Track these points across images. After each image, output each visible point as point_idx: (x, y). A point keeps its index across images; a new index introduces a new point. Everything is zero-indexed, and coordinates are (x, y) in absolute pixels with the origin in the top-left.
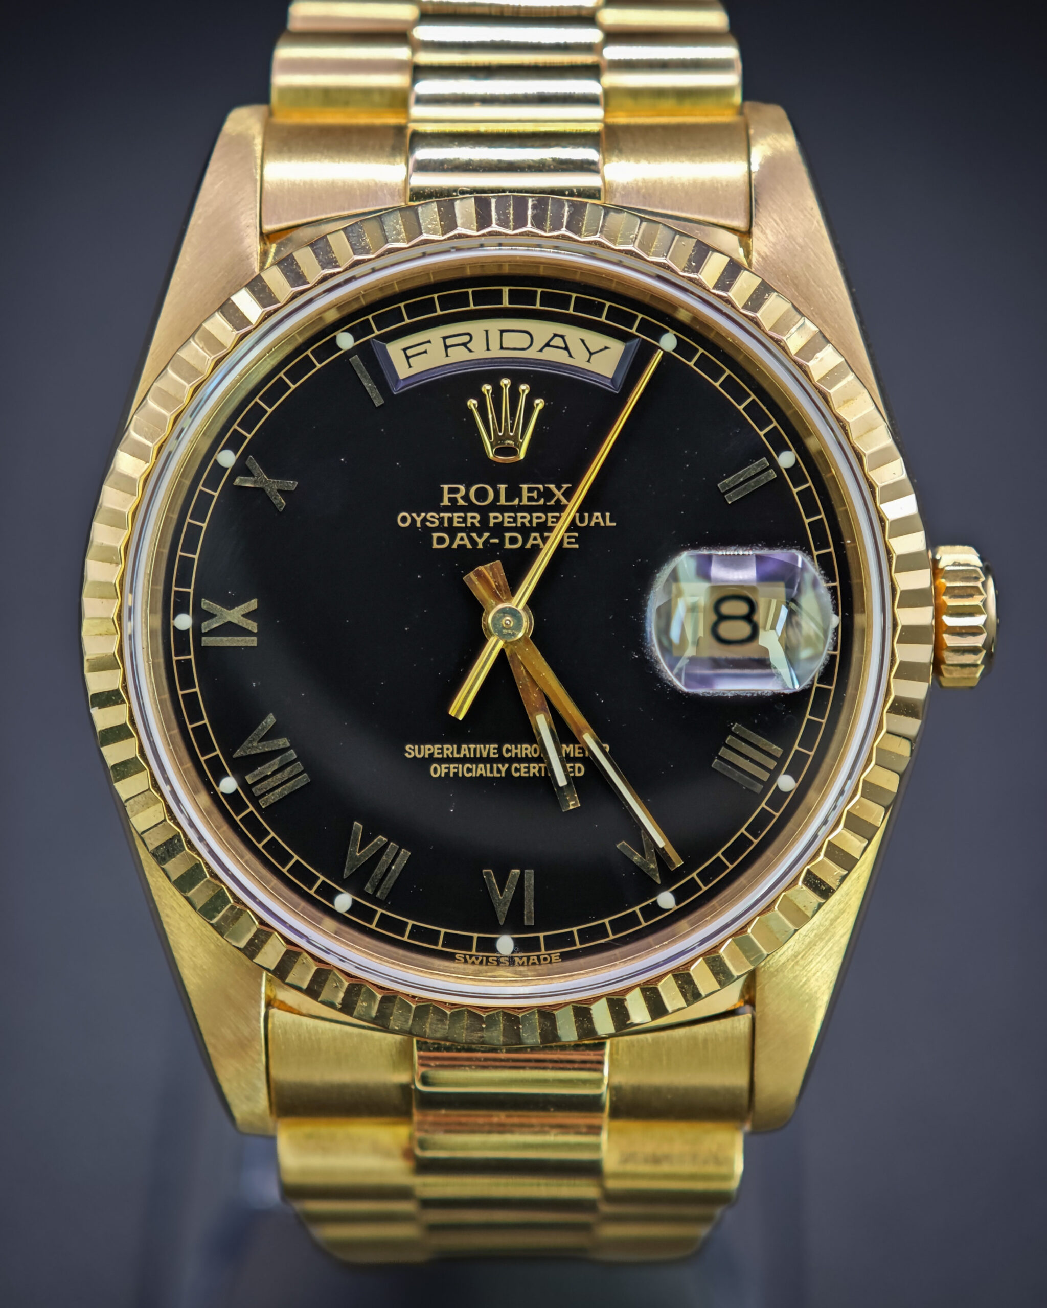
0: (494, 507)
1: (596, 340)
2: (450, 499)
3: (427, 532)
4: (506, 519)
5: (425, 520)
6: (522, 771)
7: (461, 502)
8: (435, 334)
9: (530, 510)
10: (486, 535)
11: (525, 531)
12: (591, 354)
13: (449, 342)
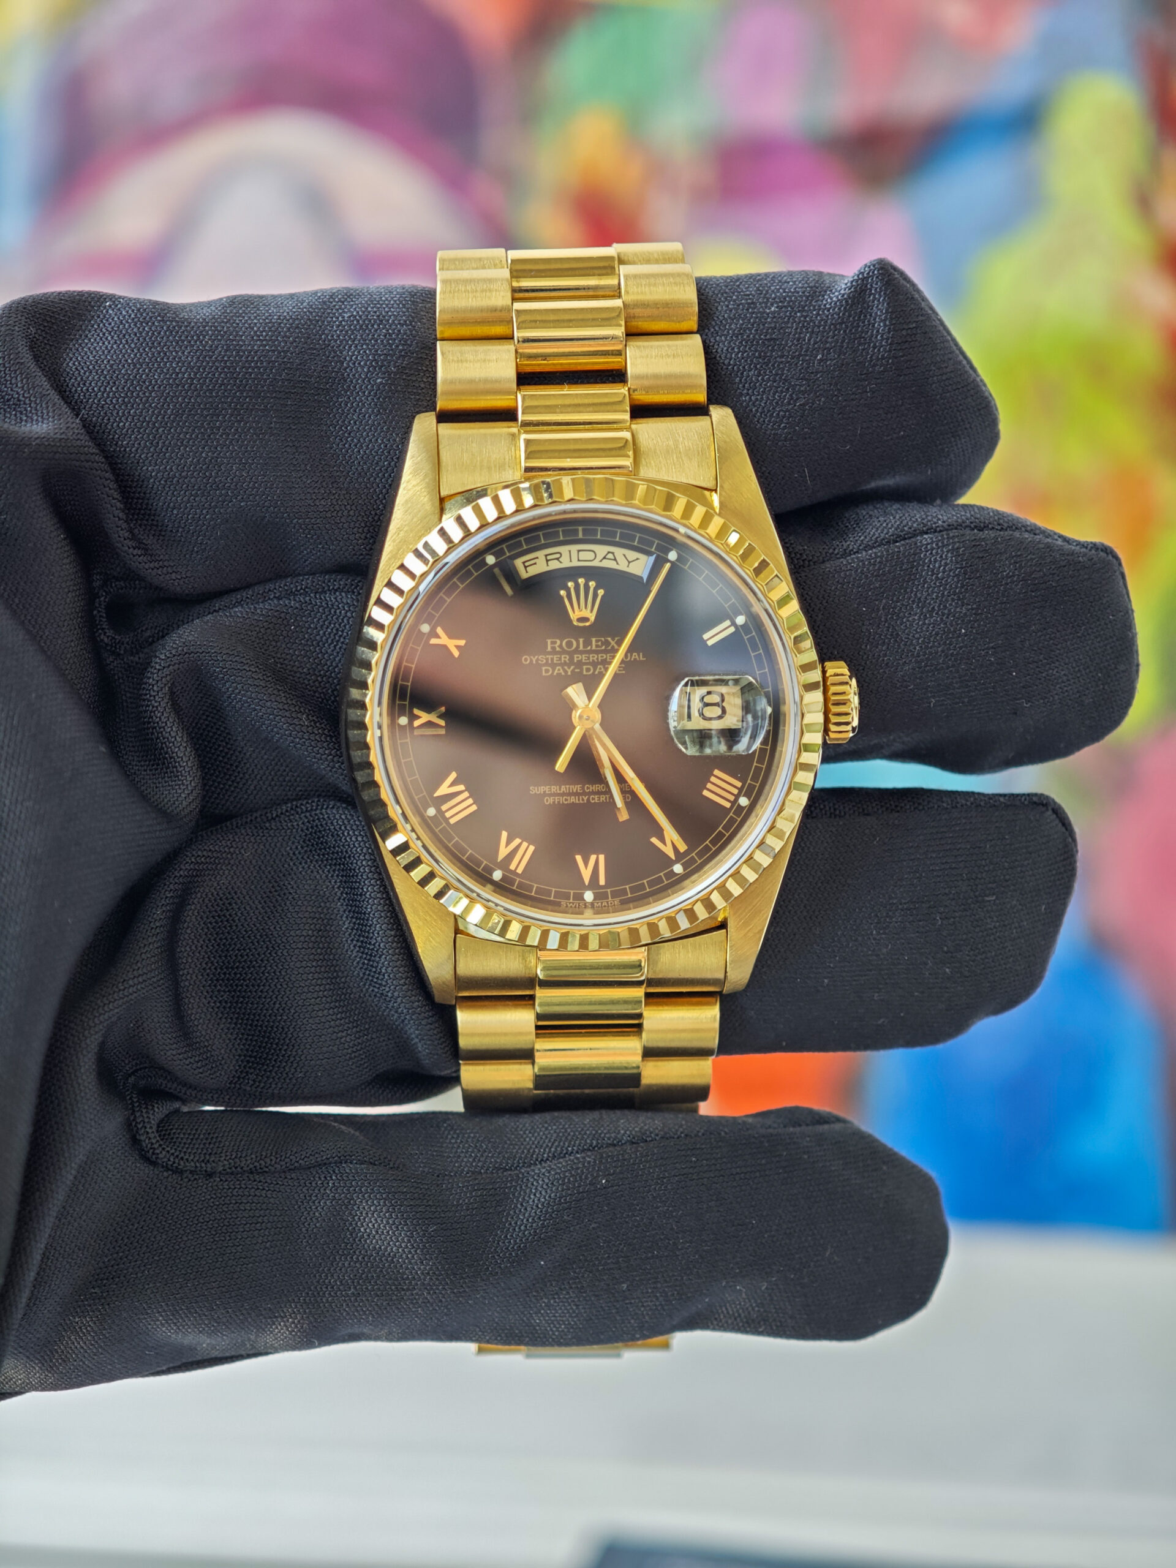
0: (577, 651)
1: (632, 555)
2: (552, 648)
3: (539, 666)
4: (584, 657)
5: (537, 660)
6: (595, 799)
7: (558, 649)
8: (541, 554)
9: (597, 652)
10: (572, 667)
11: (595, 664)
12: (629, 562)
13: (549, 557)
